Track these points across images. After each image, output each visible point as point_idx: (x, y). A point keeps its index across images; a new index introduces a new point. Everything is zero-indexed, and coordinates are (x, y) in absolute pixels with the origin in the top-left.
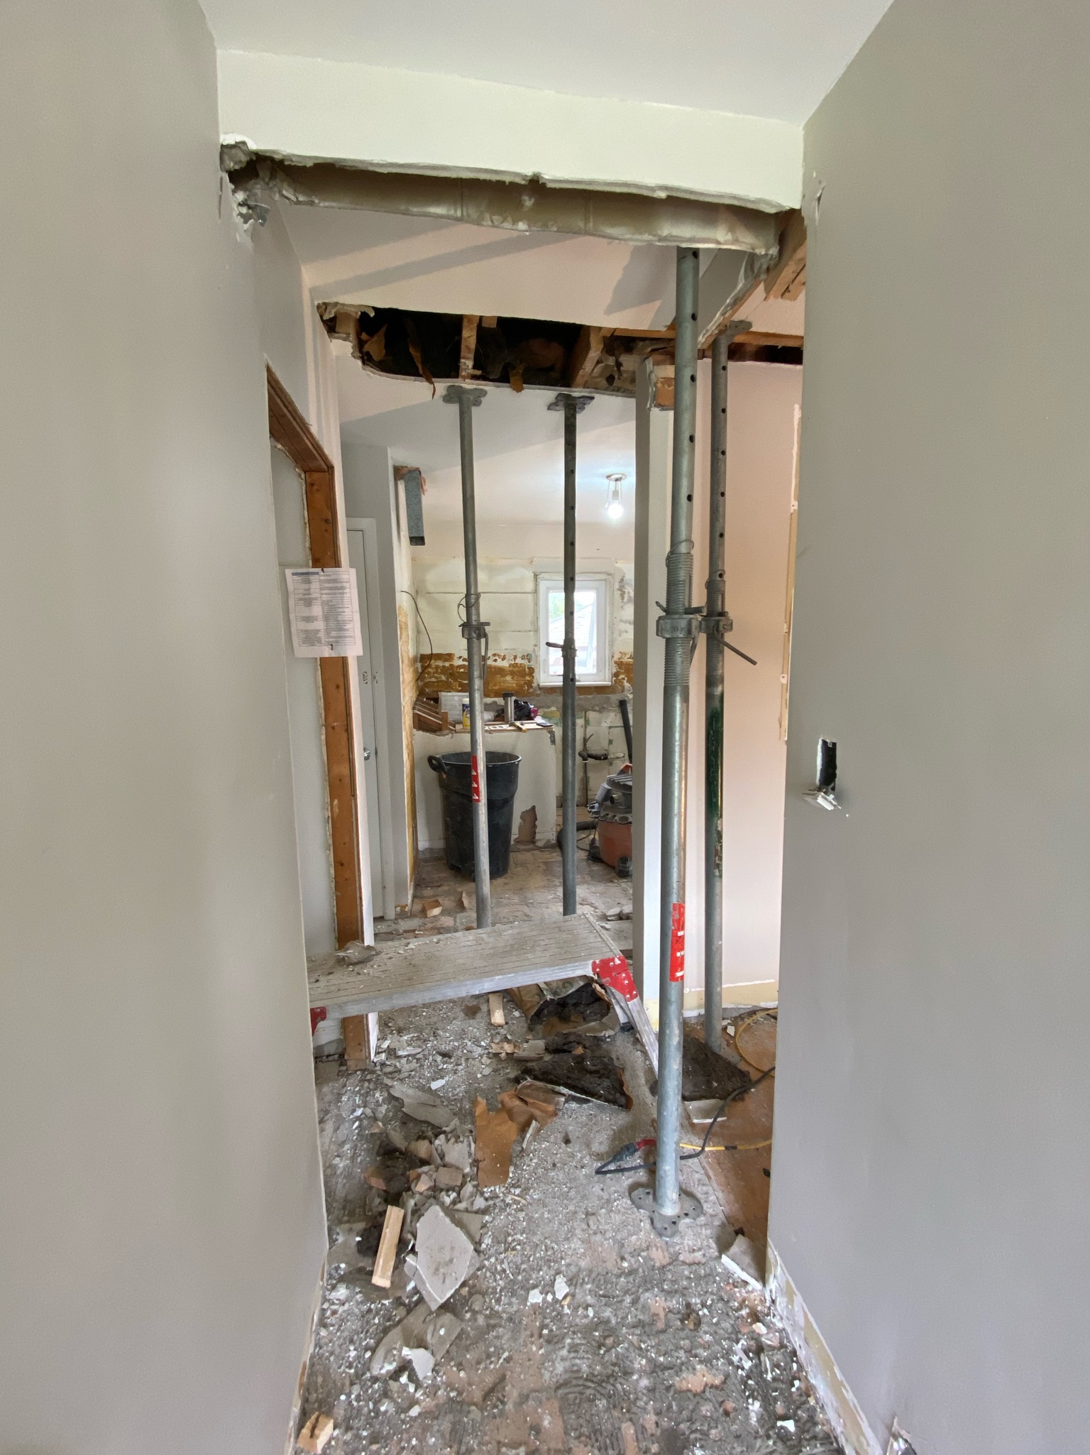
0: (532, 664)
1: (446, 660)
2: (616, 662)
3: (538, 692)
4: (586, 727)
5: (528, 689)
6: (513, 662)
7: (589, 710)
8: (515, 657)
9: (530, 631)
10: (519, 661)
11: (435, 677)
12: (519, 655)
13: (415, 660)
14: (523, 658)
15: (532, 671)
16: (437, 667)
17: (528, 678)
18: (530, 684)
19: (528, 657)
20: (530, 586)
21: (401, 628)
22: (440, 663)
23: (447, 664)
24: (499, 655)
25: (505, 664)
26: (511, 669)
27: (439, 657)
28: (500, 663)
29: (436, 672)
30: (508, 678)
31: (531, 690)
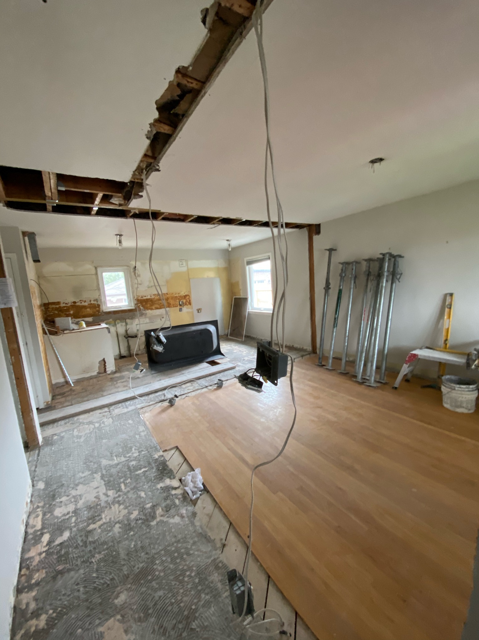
0: (99, 303)
1: (57, 305)
2: (136, 300)
3: (103, 314)
4: (126, 326)
5: (98, 313)
6: (90, 303)
7: (126, 319)
8: (90, 301)
9: (96, 290)
10: (92, 302)
11: (52, 312)
12: (92, 300)
13: (41, 306)
14: (94, 301)
15: (99, 306)
16: (53, 308)
17: (97, 309)
18: (99, 311)
19: (96, 300)
20: (93, 272)
21: (32, 294)
22: (54, 306)
23: (57, 306)
24: (82, 301)
25: (86, 304)
26: (89, 306)
27: (53, 303)
28: (83, 304)
29: (52, 310)
30: (88, 310)
31: (100, 314)
